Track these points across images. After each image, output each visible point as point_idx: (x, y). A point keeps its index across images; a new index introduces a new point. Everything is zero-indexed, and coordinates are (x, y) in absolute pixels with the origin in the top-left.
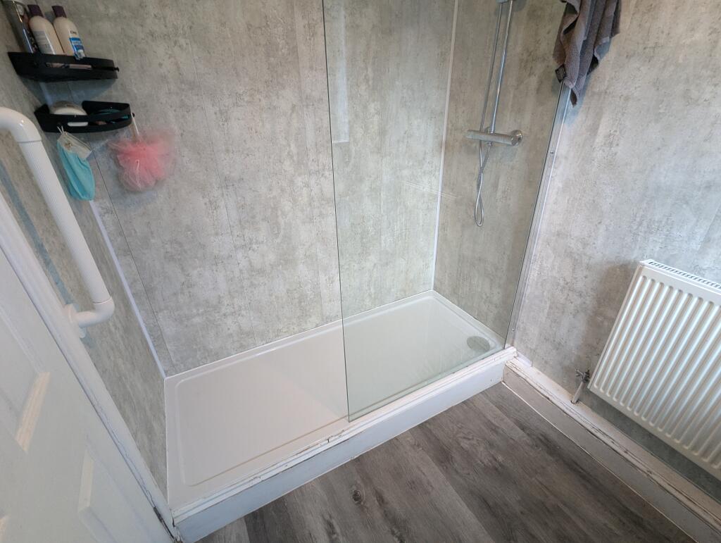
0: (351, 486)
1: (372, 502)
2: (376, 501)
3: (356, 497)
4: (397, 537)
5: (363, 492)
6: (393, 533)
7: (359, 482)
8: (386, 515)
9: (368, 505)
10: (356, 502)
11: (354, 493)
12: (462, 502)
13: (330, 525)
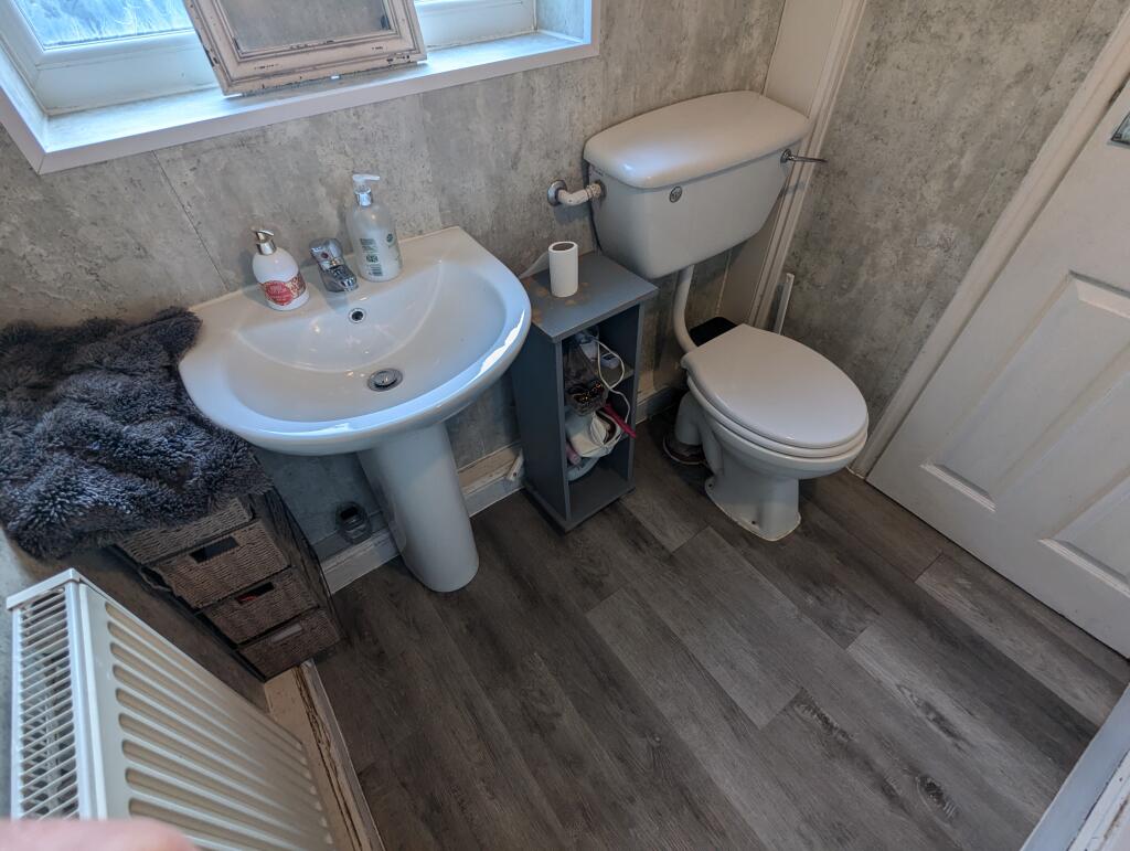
0: (957, 813)
1: (903, 786)
2: (895, 787)
3: (932, 789)
4: (836, 728)
5: (926, 804)
6: (844, 734)
7: (947, 826)
8: (867, 765)
9: (905, 776)
10: (929, 781)
11: (944, 797)
12: (737, 805)
13: (950, 733)
